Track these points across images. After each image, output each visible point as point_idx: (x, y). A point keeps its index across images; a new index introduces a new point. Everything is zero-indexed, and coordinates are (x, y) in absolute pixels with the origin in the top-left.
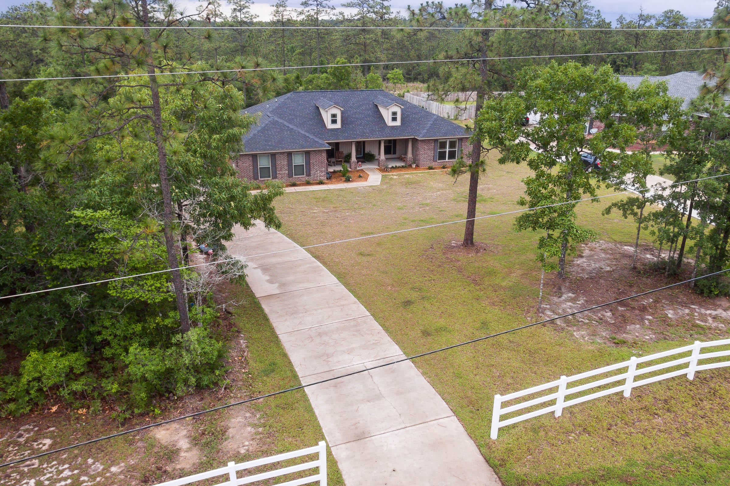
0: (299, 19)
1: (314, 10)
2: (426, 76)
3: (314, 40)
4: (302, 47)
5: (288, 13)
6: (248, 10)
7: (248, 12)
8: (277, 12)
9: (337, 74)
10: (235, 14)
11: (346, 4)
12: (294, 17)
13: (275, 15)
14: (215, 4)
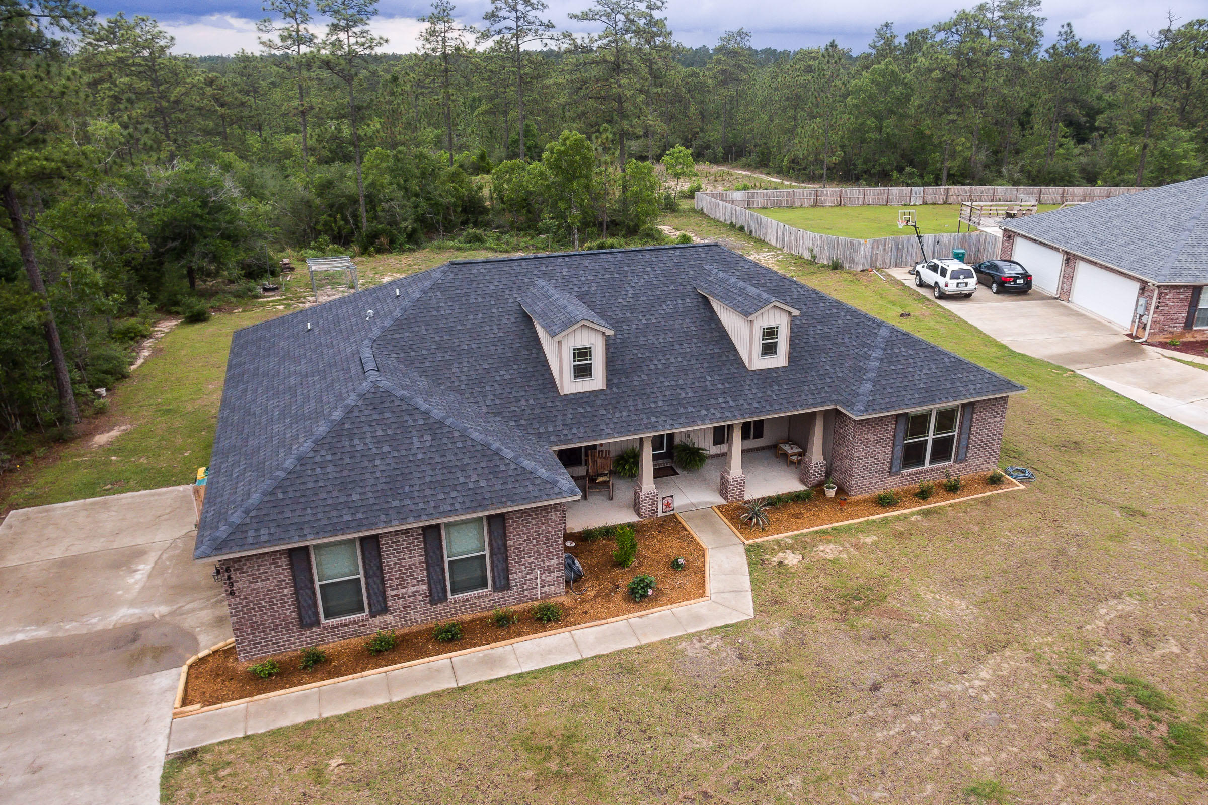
0: (481, 49)
1: (510, 29)
2: (720, 151)
3: (512, 88)
4: (491, 99)
5: (455, 34)
6: (366, 28)
7: (367, 32)
8: (433, 33)
9: (564, 165)
10: (334, 38)
11: (580, 14)
12: (470, 41)
13: (427, 40)
14: (298, 16)
